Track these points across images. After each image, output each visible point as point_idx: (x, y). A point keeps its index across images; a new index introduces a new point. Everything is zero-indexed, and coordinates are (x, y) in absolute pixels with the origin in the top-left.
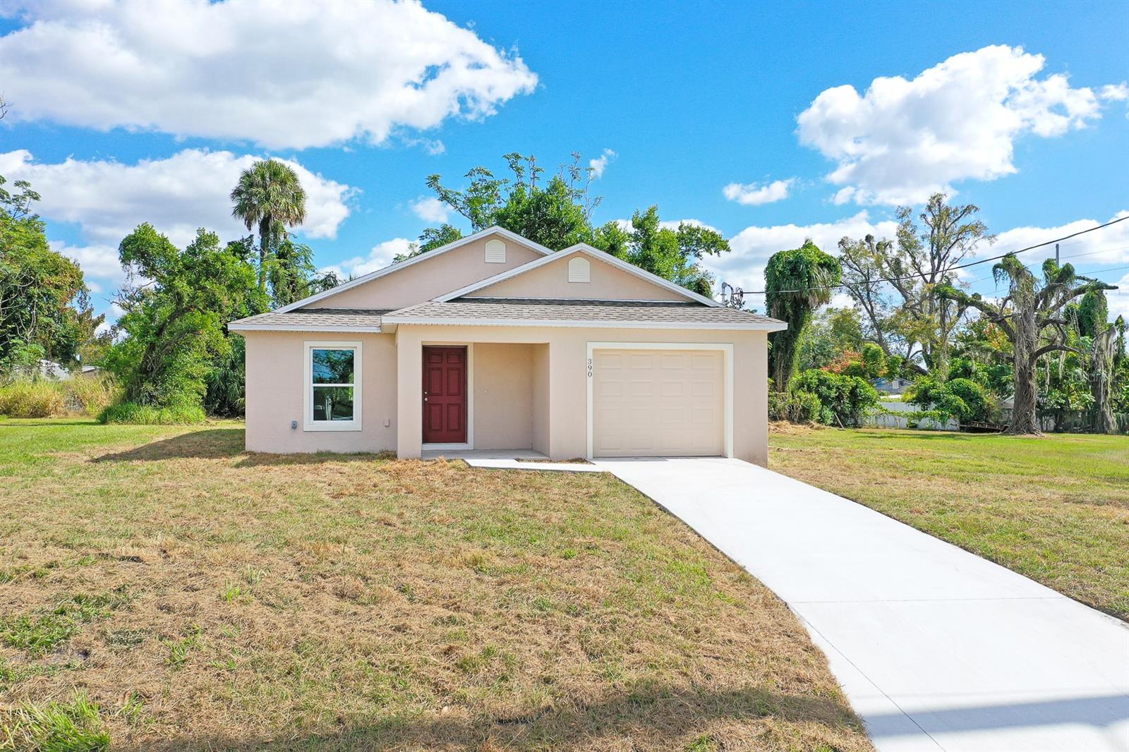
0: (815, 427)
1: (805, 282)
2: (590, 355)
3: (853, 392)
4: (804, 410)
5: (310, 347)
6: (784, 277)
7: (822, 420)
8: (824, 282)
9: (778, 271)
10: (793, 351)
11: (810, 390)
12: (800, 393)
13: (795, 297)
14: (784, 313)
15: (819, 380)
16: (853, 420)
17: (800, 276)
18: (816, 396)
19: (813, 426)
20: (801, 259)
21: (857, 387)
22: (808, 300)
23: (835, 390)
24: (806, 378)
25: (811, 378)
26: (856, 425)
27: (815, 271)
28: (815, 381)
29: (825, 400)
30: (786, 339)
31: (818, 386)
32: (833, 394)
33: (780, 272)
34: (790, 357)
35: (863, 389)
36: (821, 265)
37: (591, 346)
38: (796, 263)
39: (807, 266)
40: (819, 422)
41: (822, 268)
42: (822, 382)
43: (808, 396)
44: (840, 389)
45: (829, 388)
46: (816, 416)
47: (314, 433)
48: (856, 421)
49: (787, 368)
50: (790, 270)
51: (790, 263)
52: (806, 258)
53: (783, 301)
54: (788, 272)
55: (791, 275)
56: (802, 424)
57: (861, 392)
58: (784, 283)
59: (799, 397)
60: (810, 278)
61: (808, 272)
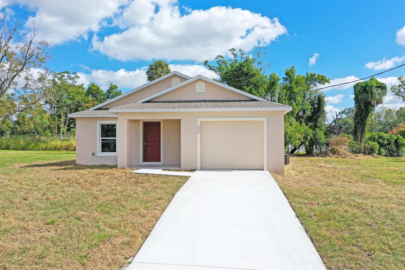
0: (375, 156)
1: (370, 95)
2: (199, 124)
3: (396, 141)
4: (371, 149)
5: (99, 123)
6: (360, 93)
7: (380, 153)
8: (379, 94)
9: (358, 90)
10: (365, 124)
11: (374, 141)
12: (370, 142)
13: (365, 101)
14: (361, 108)
15: (379, 136)
16: (397, 154)
17: (367, 92)
18: (377, 143)
19: (374, 156)
20: (368, 85)
21: (398, 139)
22: (371, 102)
23: (386, 141)
24: (373, 136)
25: (375, 136)
26: (398, 156)
27: (374, 90)
28: (377, 137)
29: (381, 145)
30: (362, 119)
31: (378, 139)
32: (386, 142)
33: (359, 91)
34: (364, 127)
35: (401, 140)
36: (378, 87)
37: (199, 120)
38: (365, 87)
39: (370, 88)
40: (378, 154)
41: (378, 88)
42: (380, 137)
43: (373, 143)
44: (389, 140)
45: (384, 140)
46: (377, 152)
47: (101, 157)
48: (398, 154)
49: (363, 132)
50: (363, 90)
51: (363, 87)
52: (370, 84)
53: (360, 103)
54: (362, 91)
55: (364, 92)
56: (370, 155)
57: (400, 141)
58: (360, 95)
59: (369, 144)
60: (372, 93)
61: (371, 90)
